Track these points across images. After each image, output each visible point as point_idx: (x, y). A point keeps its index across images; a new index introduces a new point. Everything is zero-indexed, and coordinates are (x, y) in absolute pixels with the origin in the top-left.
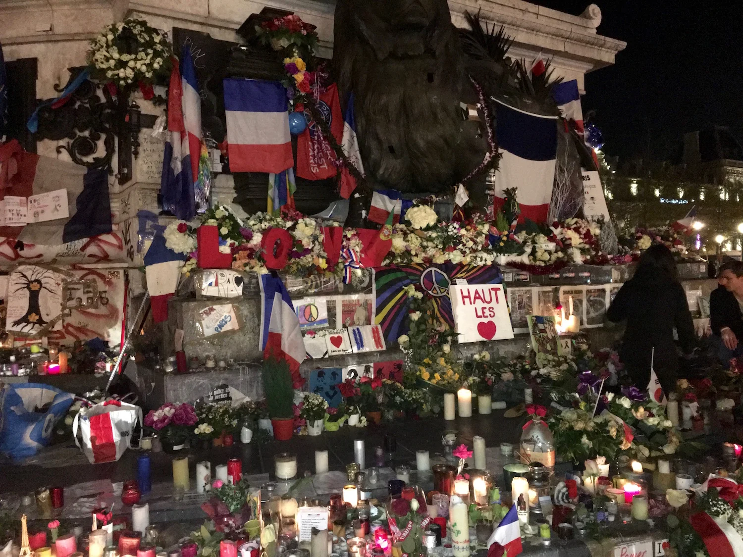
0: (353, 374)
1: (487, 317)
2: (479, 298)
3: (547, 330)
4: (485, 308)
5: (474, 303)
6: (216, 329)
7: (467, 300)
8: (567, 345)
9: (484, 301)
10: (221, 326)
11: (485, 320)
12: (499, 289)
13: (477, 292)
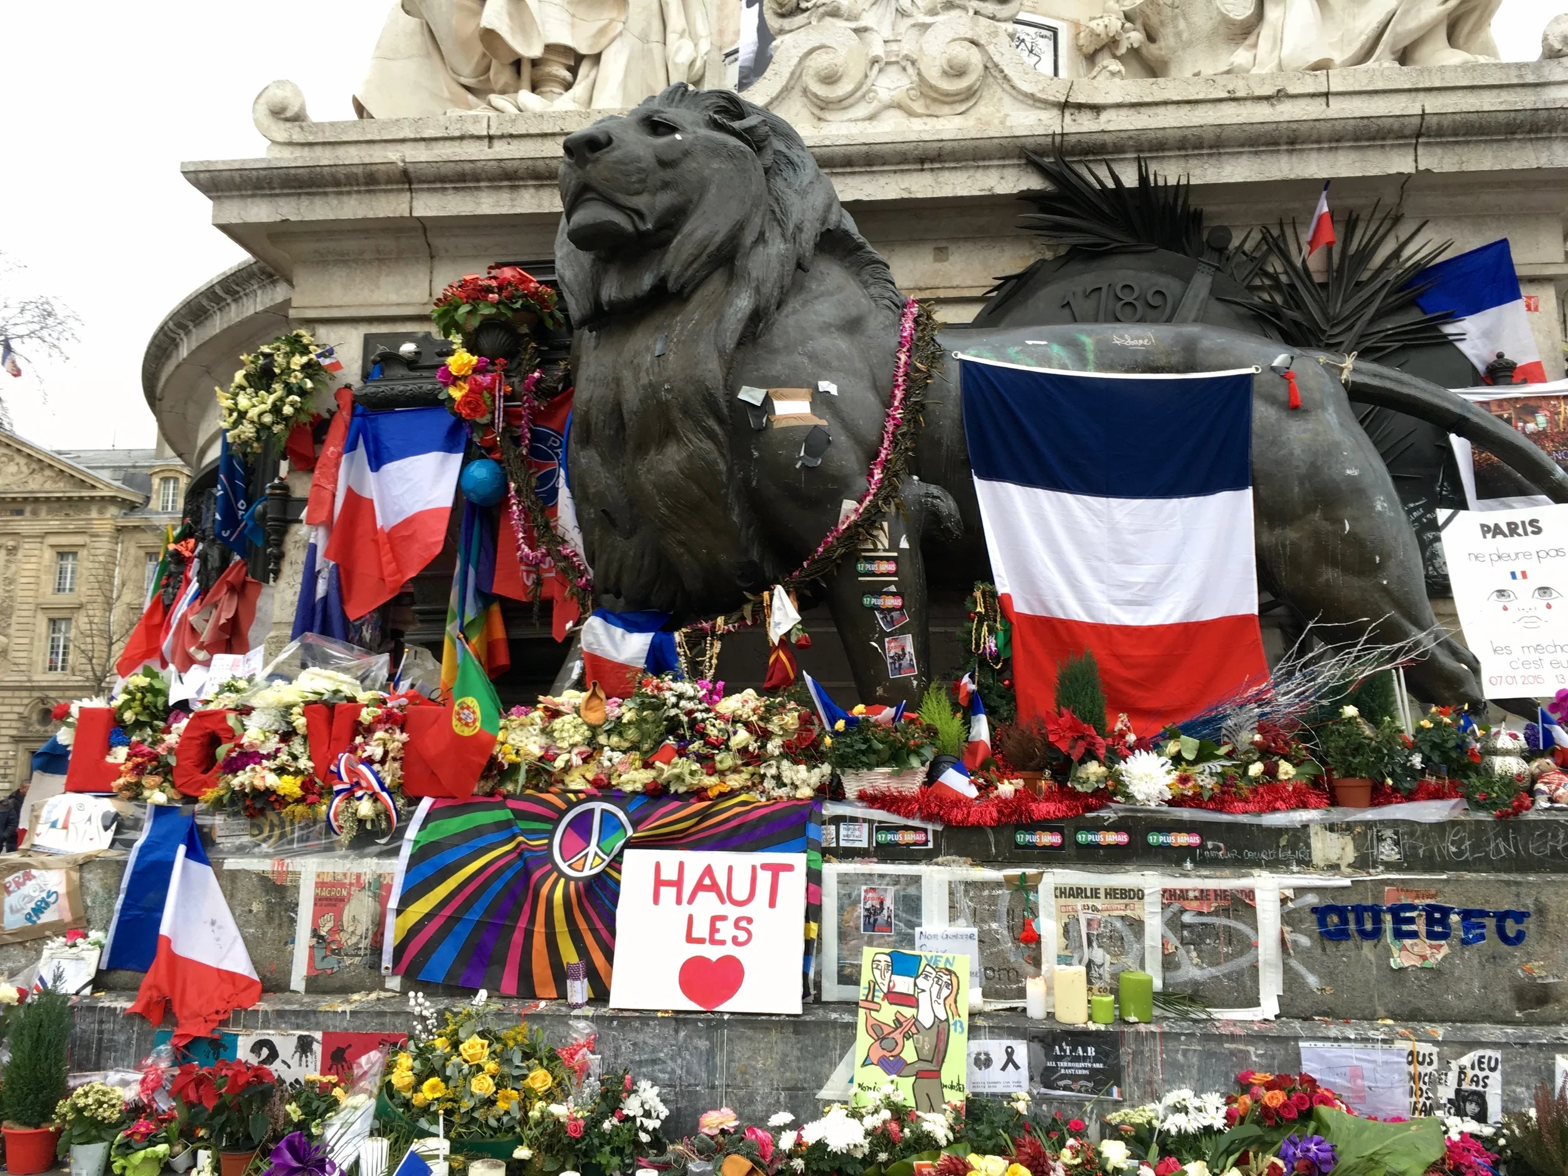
0: (265, 1052)
1: (723, 942)
2: (714, 887)
3: (923, 999)
4: (723, 918)
5: (691, 900)
6: (28, 917)
7: (668, 893)
8: (1010, 1059)
9: (727, 897)
10: (38, 910)
11: (713, 953)
12: (789, 868)
13: (708, 871)
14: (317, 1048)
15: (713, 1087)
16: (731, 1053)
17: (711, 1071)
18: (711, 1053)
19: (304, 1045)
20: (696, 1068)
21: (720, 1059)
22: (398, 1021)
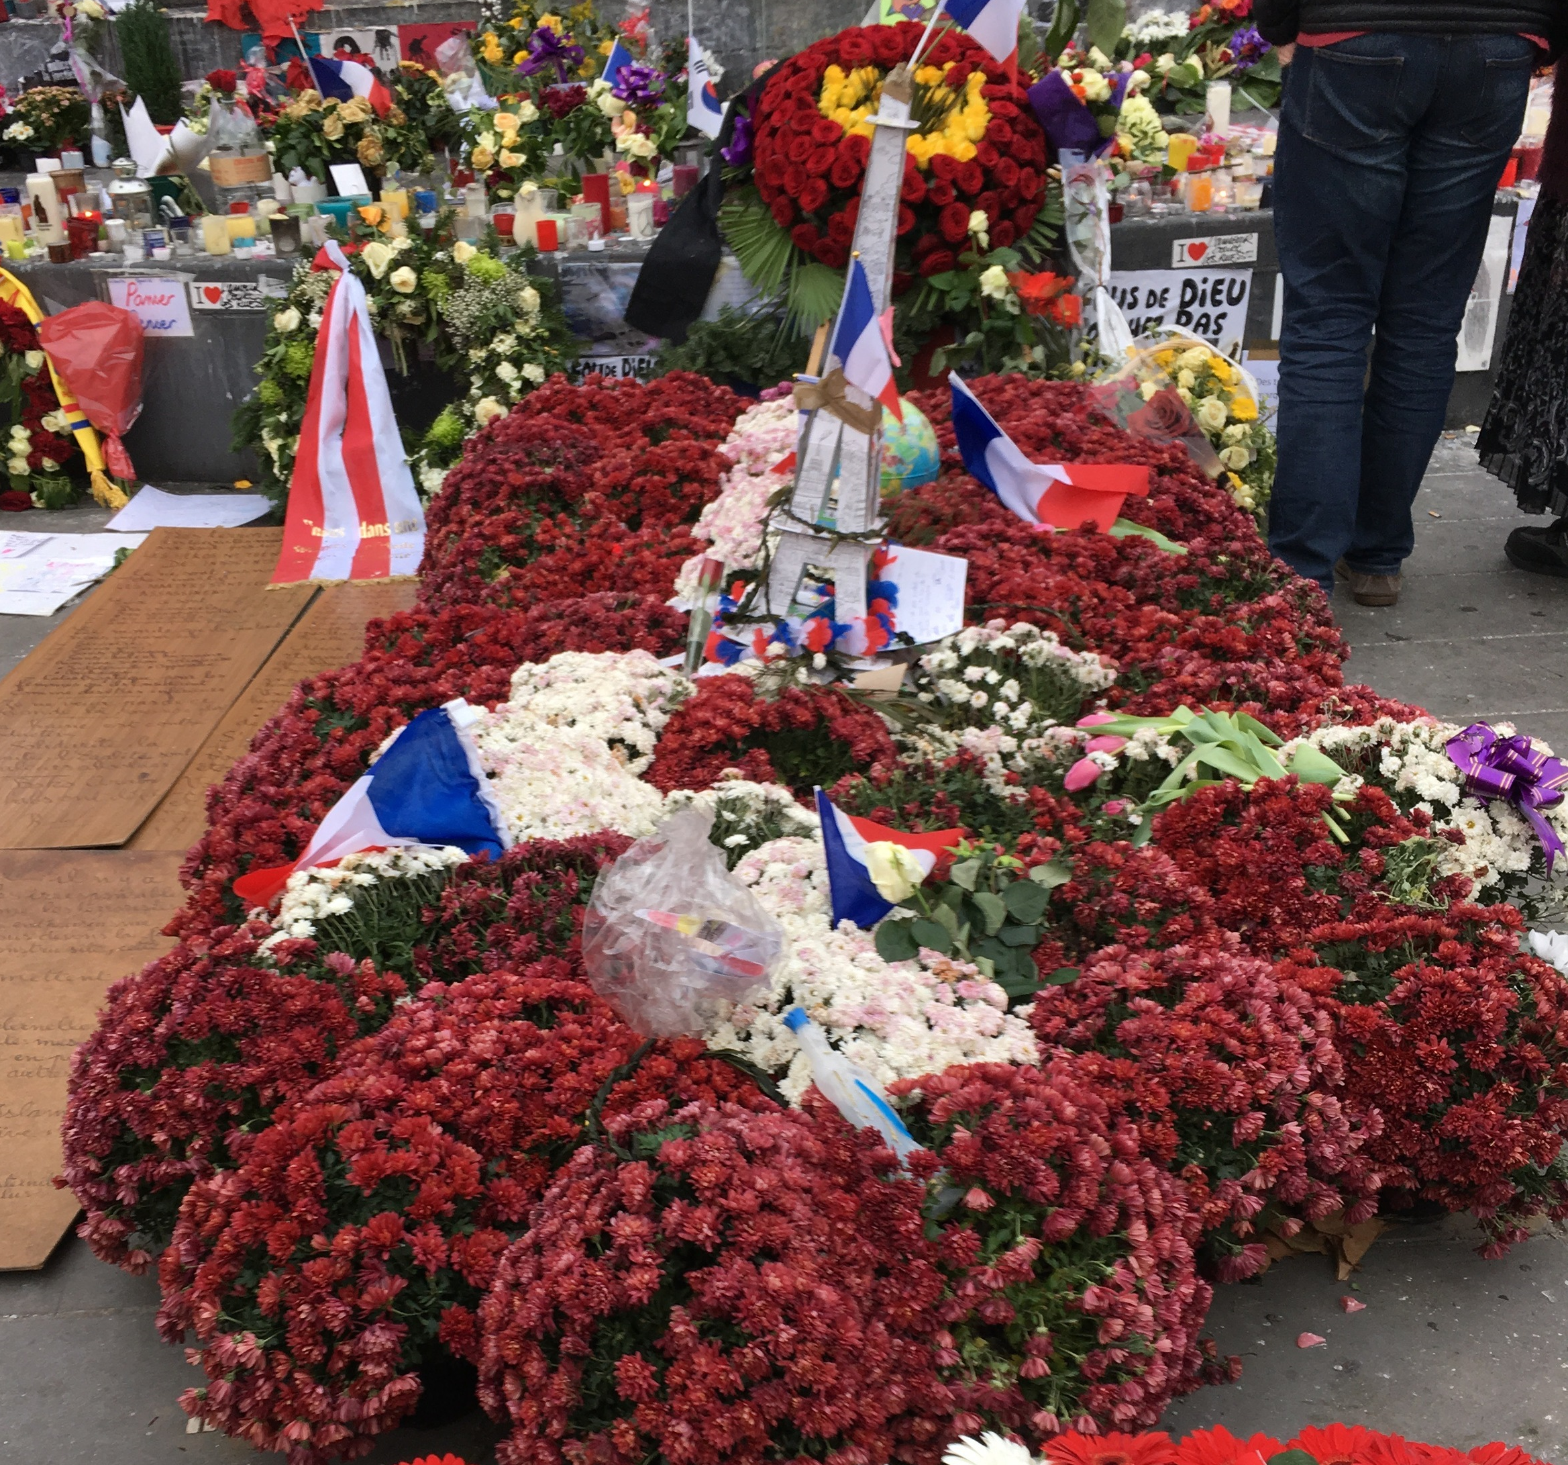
14: (395, 41)
15: (755, 50)
16: (769, 16)
17: (753, 35)
18: (751, 19)
19: (383, 40)
20: (738, 33)
21: (760, 24)
22: (464, 11)
